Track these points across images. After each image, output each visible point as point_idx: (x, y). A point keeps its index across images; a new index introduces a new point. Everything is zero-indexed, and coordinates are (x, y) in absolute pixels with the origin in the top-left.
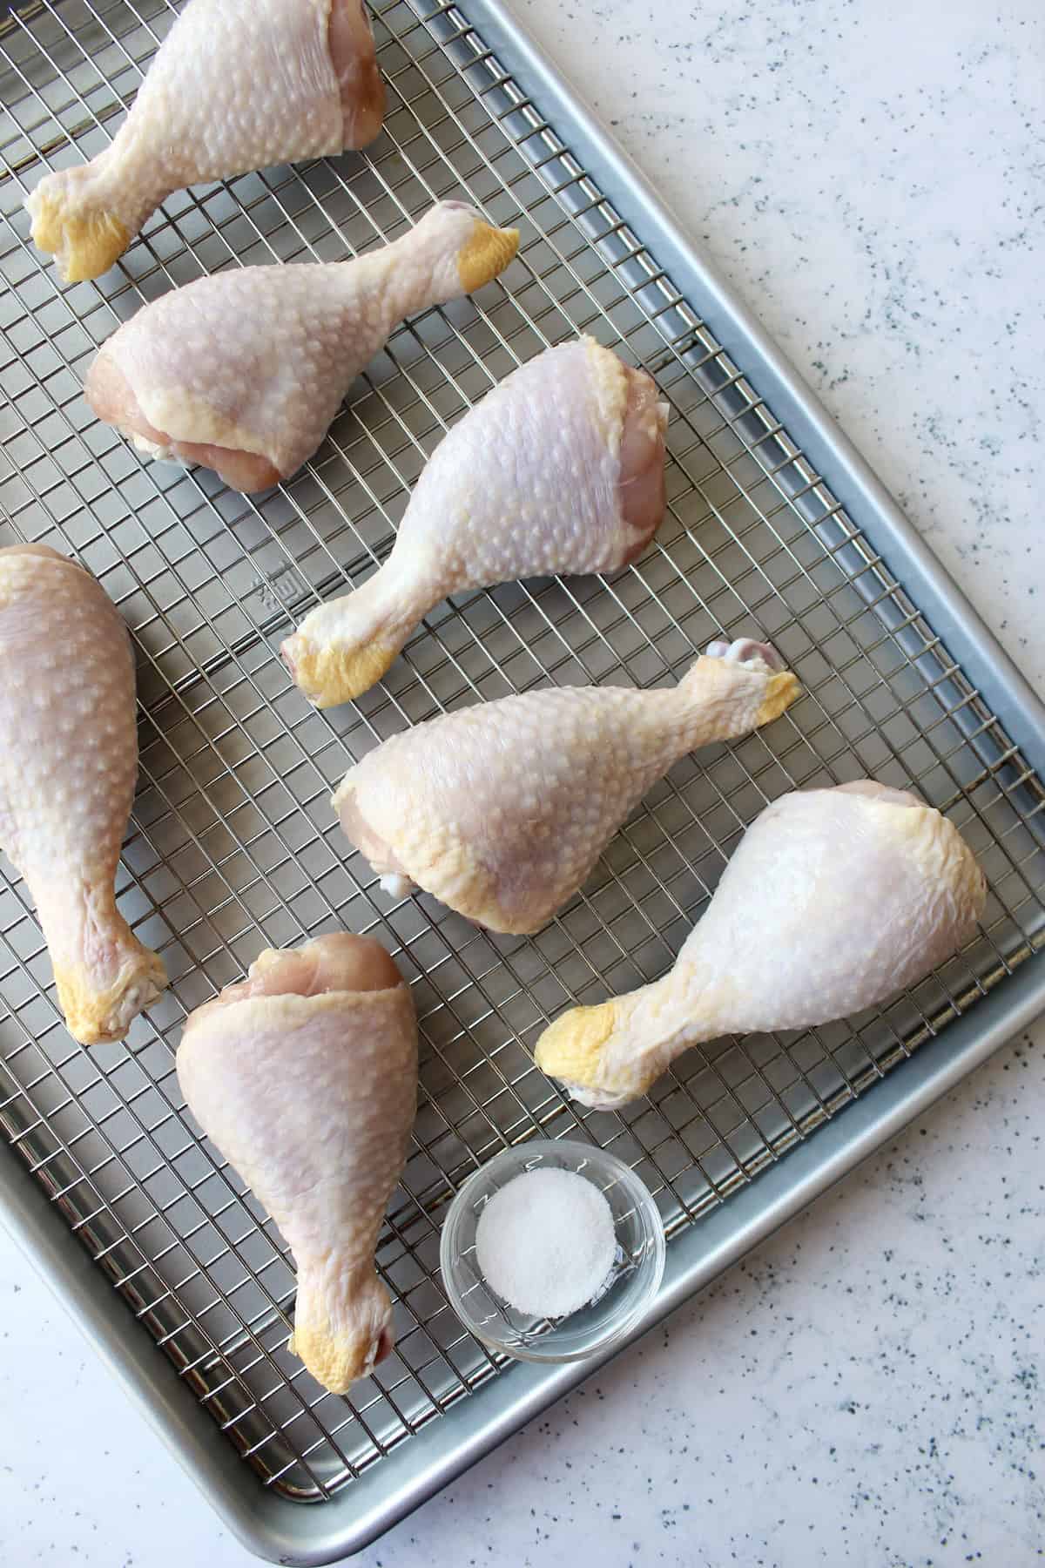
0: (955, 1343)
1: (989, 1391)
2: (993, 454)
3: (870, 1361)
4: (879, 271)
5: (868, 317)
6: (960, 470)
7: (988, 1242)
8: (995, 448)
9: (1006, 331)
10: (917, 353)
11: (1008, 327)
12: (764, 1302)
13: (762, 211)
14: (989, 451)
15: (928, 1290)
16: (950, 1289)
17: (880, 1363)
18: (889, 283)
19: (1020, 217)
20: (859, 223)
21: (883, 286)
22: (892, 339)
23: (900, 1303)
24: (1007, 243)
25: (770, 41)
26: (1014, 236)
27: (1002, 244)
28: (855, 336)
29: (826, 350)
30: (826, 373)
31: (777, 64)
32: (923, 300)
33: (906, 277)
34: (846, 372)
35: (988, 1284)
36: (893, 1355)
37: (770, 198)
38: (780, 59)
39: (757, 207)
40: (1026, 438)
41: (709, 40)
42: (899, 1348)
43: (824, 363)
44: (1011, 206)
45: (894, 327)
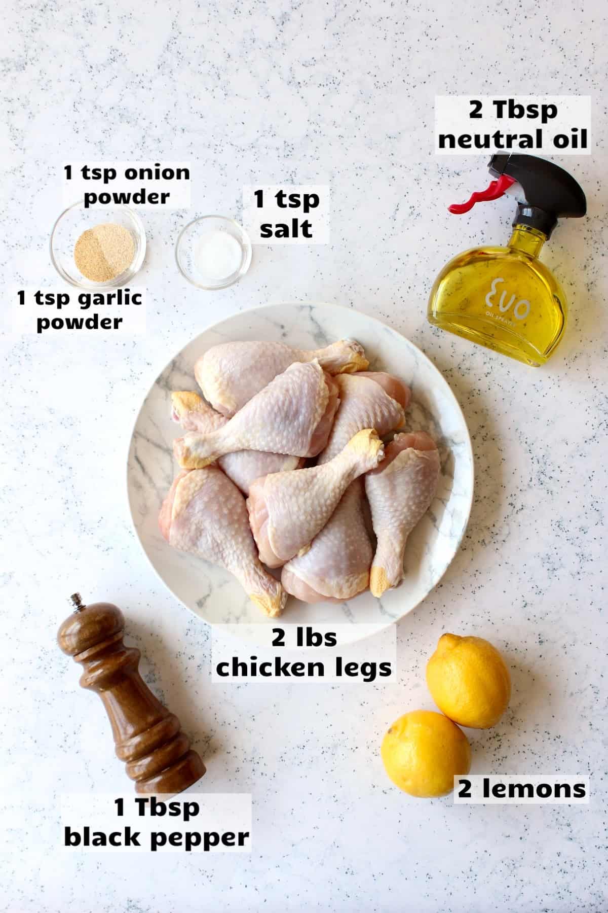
0: (587, 888)
1: (600, 904)
2: (585, 533)
3: (554, 895)
4: (535, 460)
5: (531, 481)
6: (571, 541)
7: (599, 848)
8: (585, 531)
9: (589, 479)
10: (551, 494)
11: (590, 478)
12: (512, 875)
13: (486, 440)
14: (583, 532)
15: (575, 868)
16: (584, 866)
17: (558, 896)
18: (539, 465)
19: (593, 429)
20: (525, 440)
21: (536, 467)
22: (542, 489)
23: (565, 873)
24: (588, 441)
25: (485, 363)
26: (591, 437)
27: (586, 442)
28: (526, 490)
29: (514, 497)
30: (514, 507)
31: (488, 373)
32: (553, 471)
33: (546, 462)
34: (522, 506)
35: (600, 864)
36: (562, 892)
37: (488, 433)
38: (490, 371)
39: (483, 439)
40: (598, 525)
41: (460, 366)
42: (565, 890)
43: (513, 503)
44: (589, 424)
45: (542, 484)
